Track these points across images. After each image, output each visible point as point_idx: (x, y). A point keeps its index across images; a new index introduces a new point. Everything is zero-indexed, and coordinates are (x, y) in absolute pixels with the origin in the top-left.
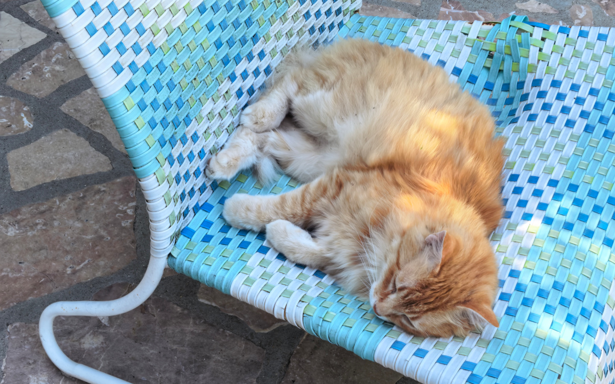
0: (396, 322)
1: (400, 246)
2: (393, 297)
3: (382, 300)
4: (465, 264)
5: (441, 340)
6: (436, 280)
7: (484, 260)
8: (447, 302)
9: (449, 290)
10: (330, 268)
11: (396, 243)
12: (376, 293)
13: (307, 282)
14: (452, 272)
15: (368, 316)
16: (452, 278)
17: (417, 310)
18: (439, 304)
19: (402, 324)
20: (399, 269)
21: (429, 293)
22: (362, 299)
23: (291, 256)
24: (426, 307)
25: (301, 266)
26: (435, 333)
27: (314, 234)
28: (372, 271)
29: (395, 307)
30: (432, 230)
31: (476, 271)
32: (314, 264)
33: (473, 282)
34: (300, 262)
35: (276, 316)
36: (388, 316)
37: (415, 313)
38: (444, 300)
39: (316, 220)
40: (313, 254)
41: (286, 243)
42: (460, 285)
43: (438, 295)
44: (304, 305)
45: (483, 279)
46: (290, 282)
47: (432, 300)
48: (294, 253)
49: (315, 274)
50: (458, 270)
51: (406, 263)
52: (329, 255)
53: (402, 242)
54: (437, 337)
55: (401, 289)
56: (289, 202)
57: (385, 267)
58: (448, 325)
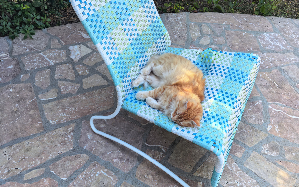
0: (177, 122)
1: (179, 104)
2: (176, 116)
3: (174, 117)
4: (194, 109)
5: (188, 127)
6: (187, 113)
7: (199, 109)
8: (189, 118)
9: (190, 115)
10: (161, 109)
11: (178, 103)
12: (172, 115)
13: (155, 113)
14: (191, 111)
15: (170, 121)
16: (191, 113)
17: (182, 120)
18: (187, 118)
19: (178, 123)
20: (178, 109)
21: (185, 116)
22: (169, 117)
23: (152, 106)
24: (184, 119)
25: (154, 109)
26: (186, 126)
27: (158, 101)
28: (172, 110)
29: (177, 119)
30: (187, 100)
31: (197, 111)
32: (157, 108)
33: (196, 114)
34: (154, 108)
35: (148, 120)
36: (175, 121)
37: (181, 120)
38: (188, 118)
39: (158, 98)
40: (157, 106)
41: (151, 103)
42: (193, 114)
43: (187, 116)
44: (155, 118)
45: (199, 114)
46: (151, 112)
47: (185, 117)
48: (152, 105)
49: (158, 111)
50: (192, 111)
51: (180, 108)
52: (161, 106)
53: (179, 103)
54: (187, 127)
55: (179, 114)
56: (151, 93)
57: (175, 109)
58: (189, 124)
